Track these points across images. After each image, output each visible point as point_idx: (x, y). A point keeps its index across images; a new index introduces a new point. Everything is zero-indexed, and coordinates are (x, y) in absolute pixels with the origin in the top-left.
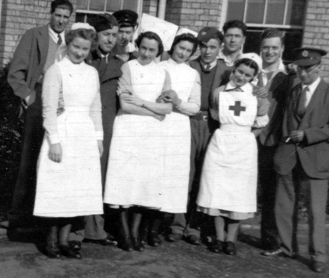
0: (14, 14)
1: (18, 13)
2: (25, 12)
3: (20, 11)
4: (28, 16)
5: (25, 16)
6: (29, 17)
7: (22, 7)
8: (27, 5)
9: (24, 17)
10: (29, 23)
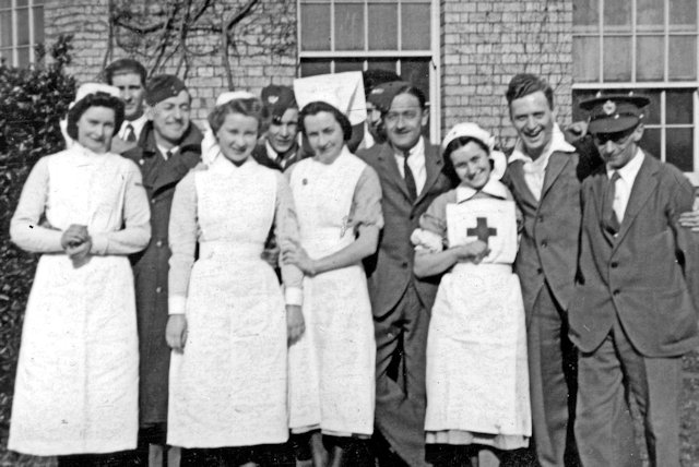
0: (458, 104)
1: (465, 101)
2: (478, 98)
3: (470, 97)
4: (484, 103)
5: (479, 103)
6: (485, 106)
7: (472, 90)
8: (480, 84)
9: (477, 106)
10: (486, 115)
